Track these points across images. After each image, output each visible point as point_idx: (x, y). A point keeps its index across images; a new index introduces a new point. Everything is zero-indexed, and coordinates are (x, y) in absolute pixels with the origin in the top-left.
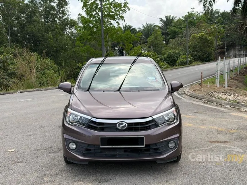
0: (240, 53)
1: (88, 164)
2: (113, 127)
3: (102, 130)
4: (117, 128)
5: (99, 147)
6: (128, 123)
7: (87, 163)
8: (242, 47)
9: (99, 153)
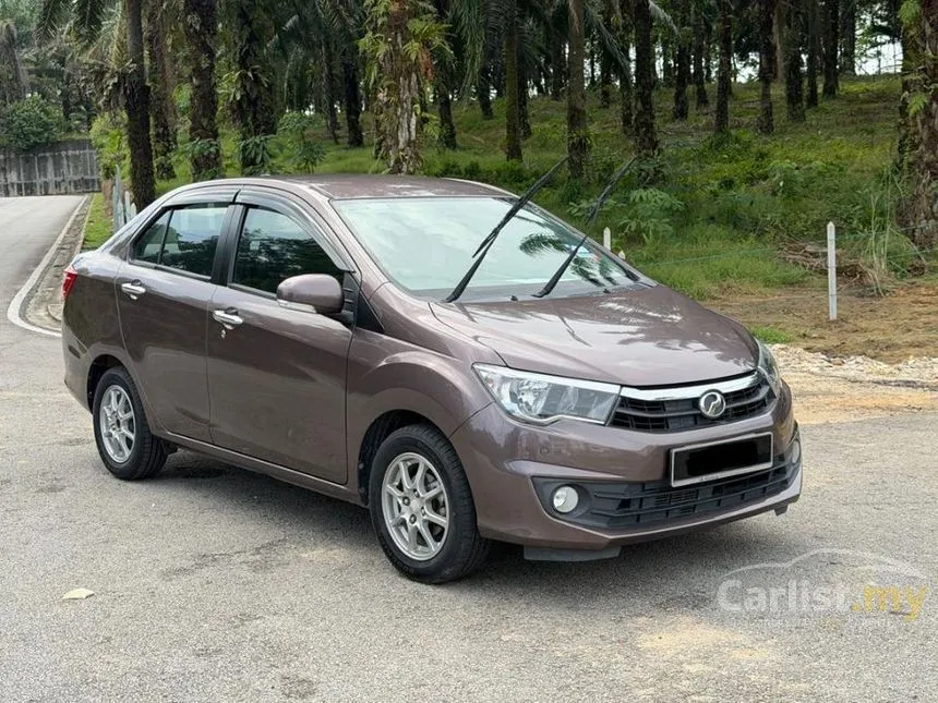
0: (6, 179)
1: (620, 554)
2: (692, 414)
3: (659, 425)
4: (702, 416)
5: (670, 487)
6: (725, 395)
7: (615, 553)
8: (13, 156)
9: (651, 508)
